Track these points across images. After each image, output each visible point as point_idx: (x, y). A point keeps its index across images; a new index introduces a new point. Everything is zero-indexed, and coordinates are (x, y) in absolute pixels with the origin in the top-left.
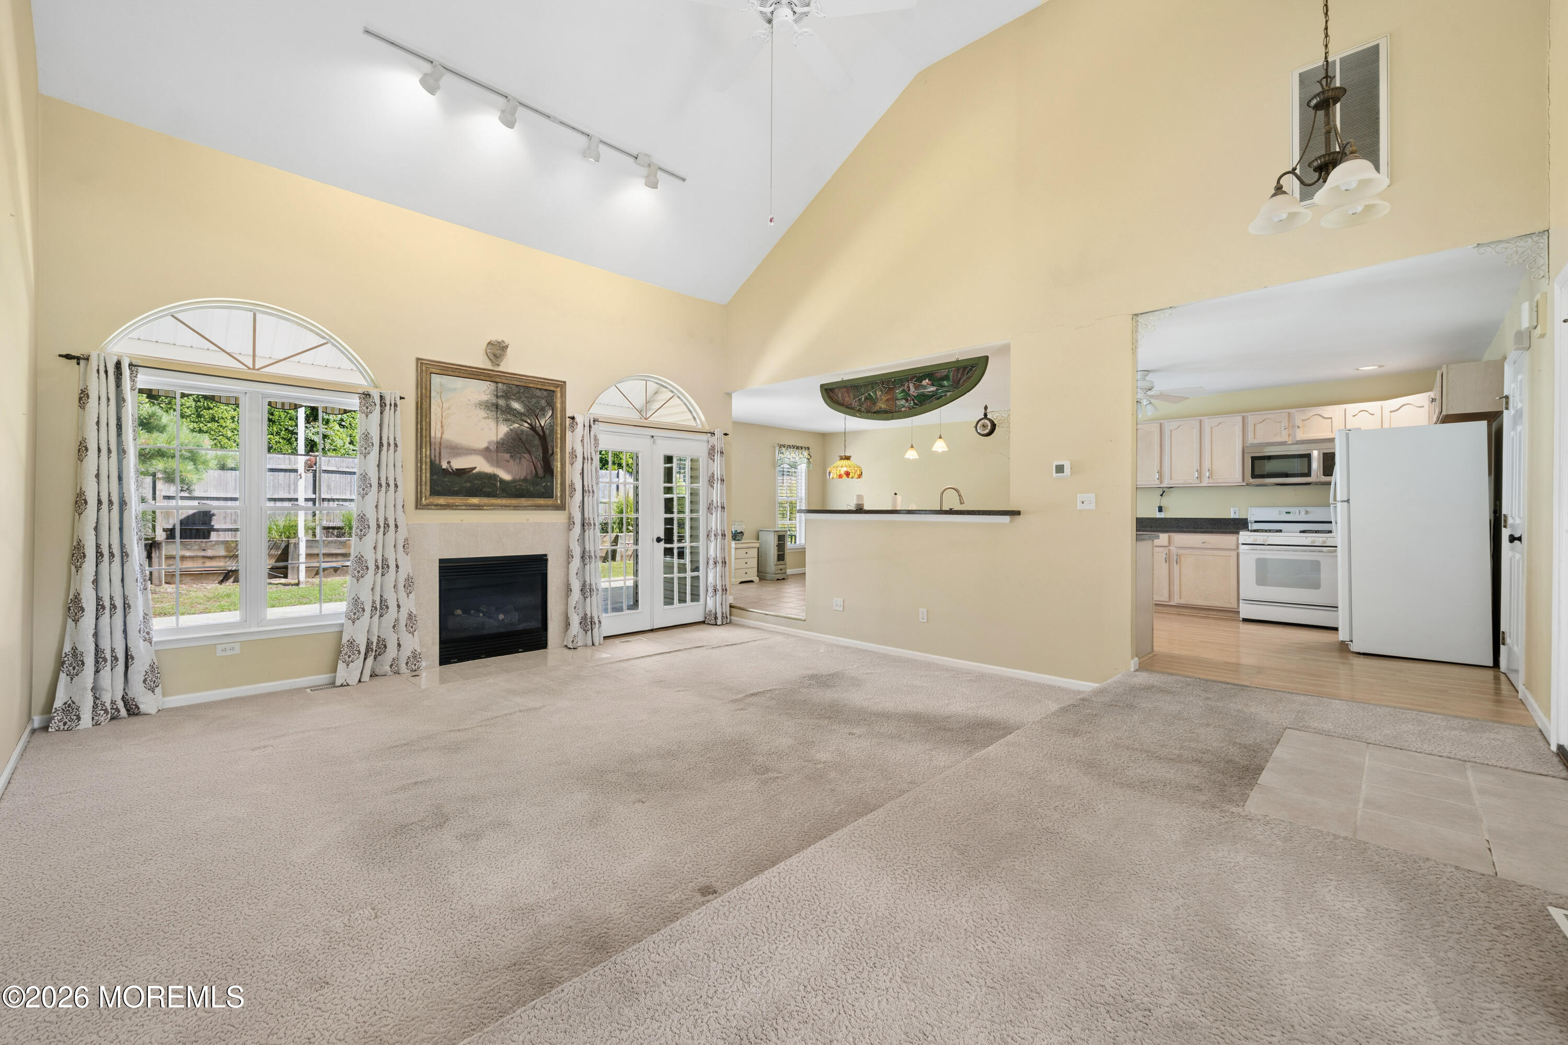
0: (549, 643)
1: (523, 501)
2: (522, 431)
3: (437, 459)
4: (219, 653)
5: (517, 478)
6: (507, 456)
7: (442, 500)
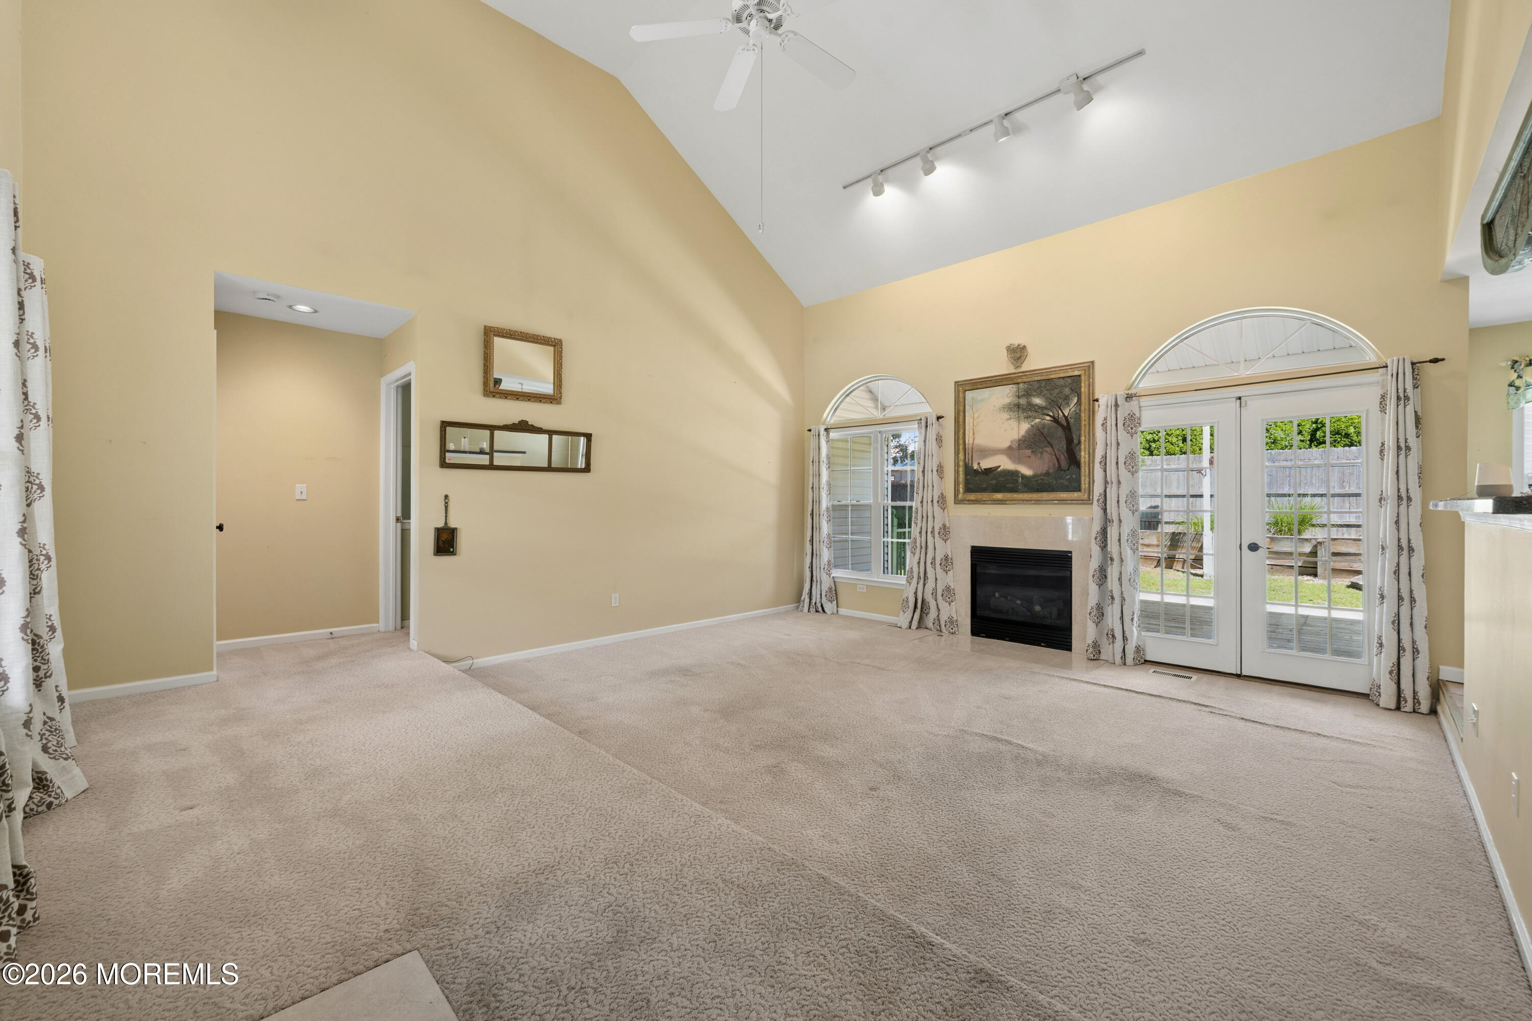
0: (1073, 647)
1: (1045, 496)
2: (1044, 426)
3: (970, 461)
5: (1039, 472)
6: (1029, 452)
7: (972, 496)
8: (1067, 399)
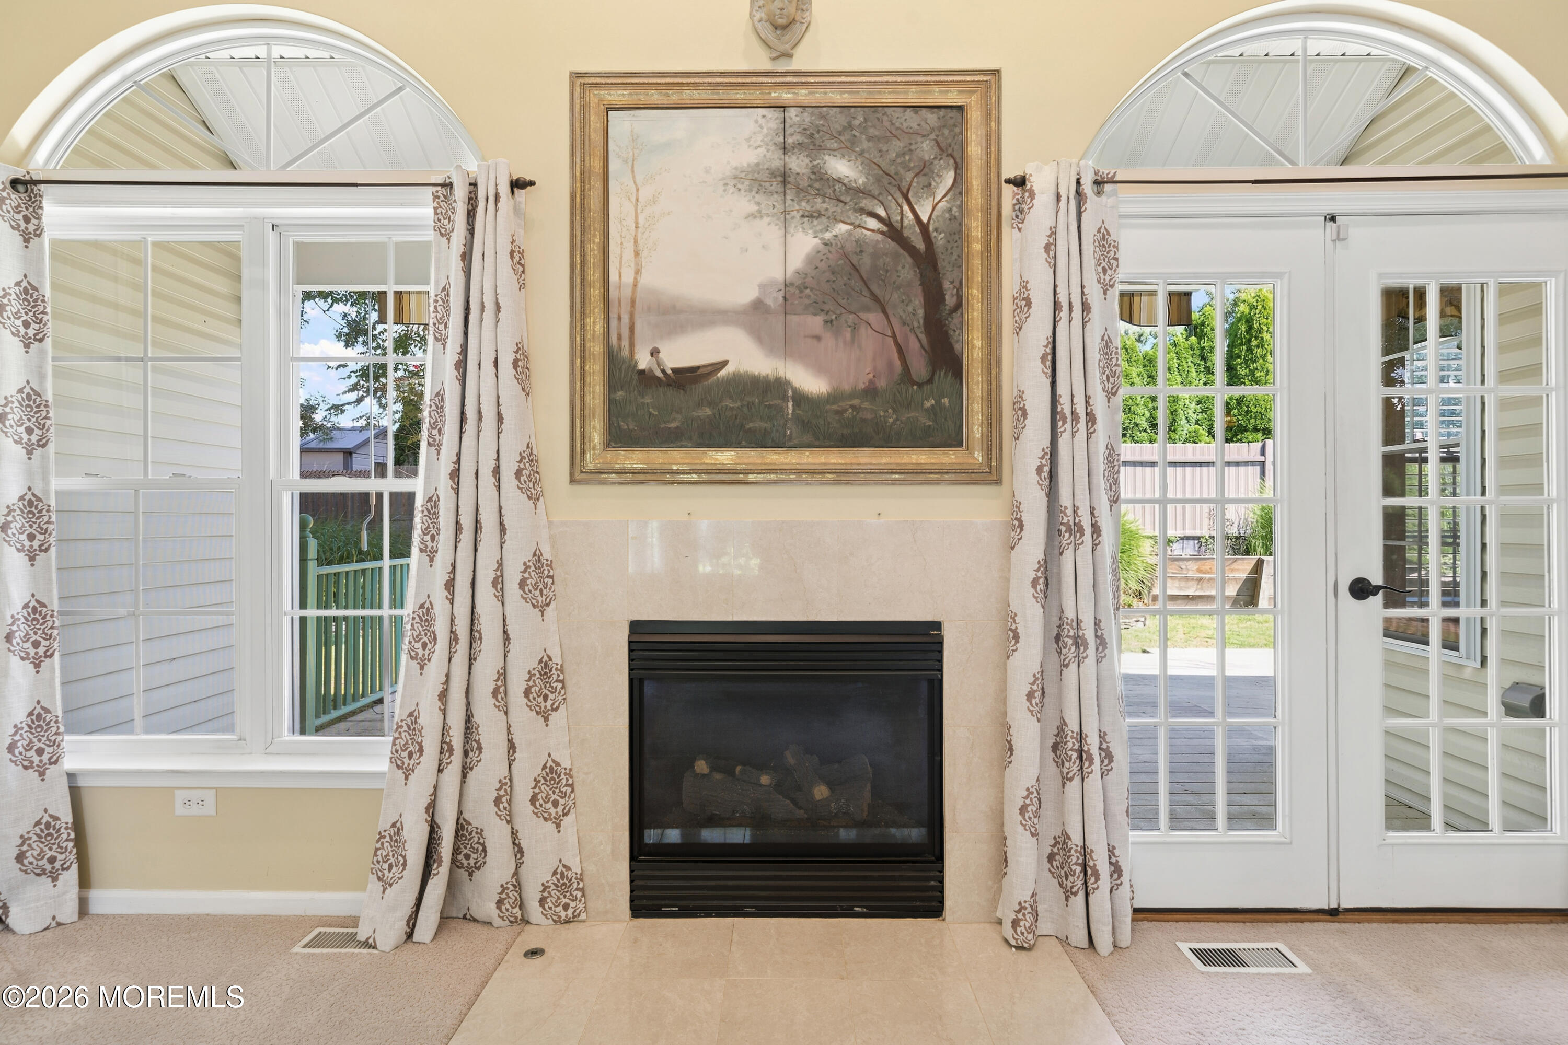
0: (948, 904)
1: (864, 458)
2: (861, 244)
3: (625, 343)
4: (180, 810)
5: (847, 387)
6: (815, 323)
7: (635, 458)
8: (925, 170)
